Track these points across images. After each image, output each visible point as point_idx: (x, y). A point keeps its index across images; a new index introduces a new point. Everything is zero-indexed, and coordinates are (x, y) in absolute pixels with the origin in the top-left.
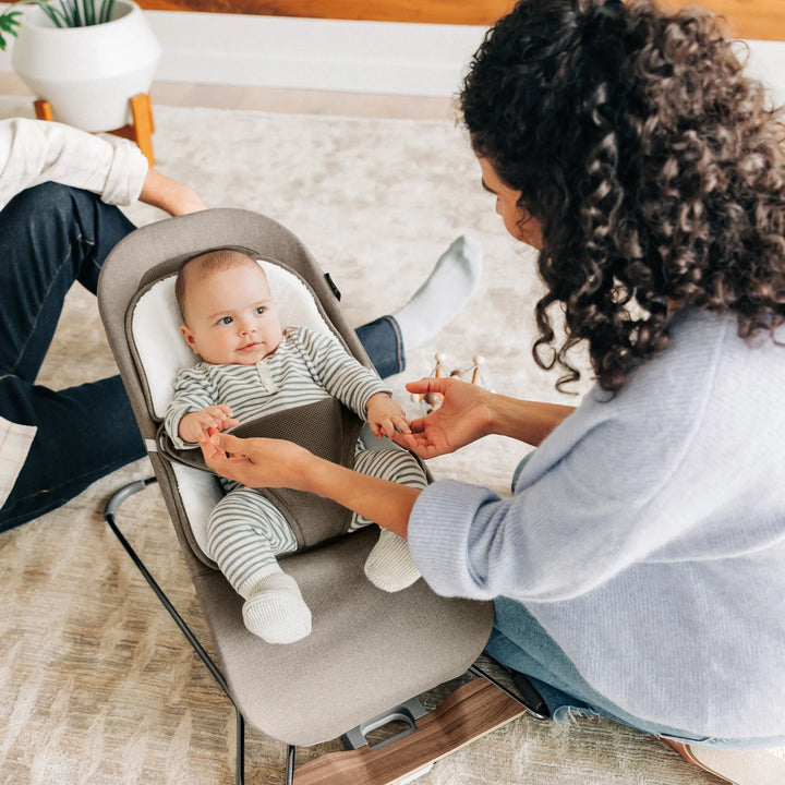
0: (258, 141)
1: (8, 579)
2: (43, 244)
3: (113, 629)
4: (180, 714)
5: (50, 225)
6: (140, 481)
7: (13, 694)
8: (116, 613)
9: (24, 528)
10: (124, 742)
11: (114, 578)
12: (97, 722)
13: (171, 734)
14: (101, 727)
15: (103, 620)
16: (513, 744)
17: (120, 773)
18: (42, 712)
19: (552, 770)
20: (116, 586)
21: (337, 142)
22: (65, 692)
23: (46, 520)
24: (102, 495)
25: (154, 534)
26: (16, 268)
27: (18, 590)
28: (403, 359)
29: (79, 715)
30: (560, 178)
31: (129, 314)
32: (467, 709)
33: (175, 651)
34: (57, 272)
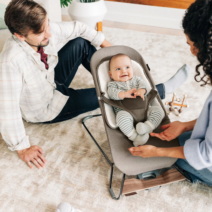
0: (131, 38)
1: (57, 133)
2: (76, 52)
3: (82, 147)
4: (97, 167)
5: (78, 48)
6: (91, 116)
7: (57, 157)
8: (83, 144)
9: (62, 123)
10: (83, 171)
11: (83, 136)
12: (77, 166)
13: (94, 171)
14: (78, 167)
15: (79, 145)
16: (181, 187)
17: (81, 177)
18: (64, 162)
19: (191, 194)
20: (83, 138)
21: (153, 40)
22: (69, 158)
23: (67, 121)
24: (81, 118)
25: (94, 128)
26: (69, 58)
27: (59, 136)
28: (165, 96)
29: (73, 164)
30: (202, 36)
31: (97, 68)
32: (170, 175)
33: (97, 154)
34: (78, 60)
